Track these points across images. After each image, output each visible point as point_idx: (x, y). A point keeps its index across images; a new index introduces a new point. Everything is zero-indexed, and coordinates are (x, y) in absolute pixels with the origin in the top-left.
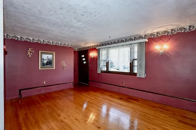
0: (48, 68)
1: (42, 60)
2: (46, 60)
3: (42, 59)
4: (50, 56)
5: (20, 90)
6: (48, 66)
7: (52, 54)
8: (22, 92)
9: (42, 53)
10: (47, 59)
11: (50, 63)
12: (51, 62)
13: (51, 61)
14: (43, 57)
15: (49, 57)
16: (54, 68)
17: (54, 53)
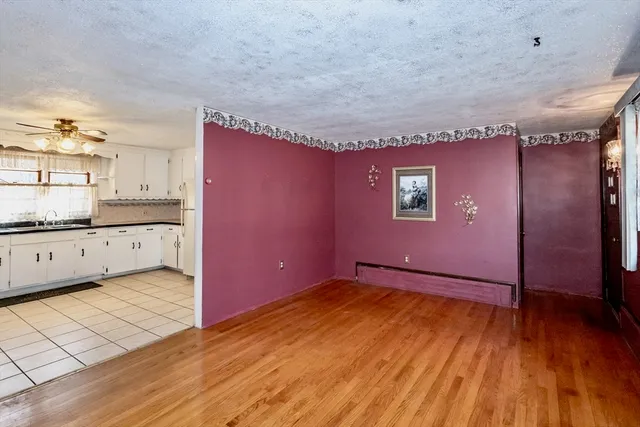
0: (416, 216)
1: (401, 194)
2: (410, 191)
3: (400, 190)
4: (421, 181)
5: (358, 264)
6: (415, 210)
7: (428, 173)
8: (360, 268)
9: (400, 174)
10: (412, 189)
11: (420, 201)
12: (424, 198)
13: (424, 194)
14: (402, 185)
15: (419, 185)
16: (434, 219)
17: (434, 168)
